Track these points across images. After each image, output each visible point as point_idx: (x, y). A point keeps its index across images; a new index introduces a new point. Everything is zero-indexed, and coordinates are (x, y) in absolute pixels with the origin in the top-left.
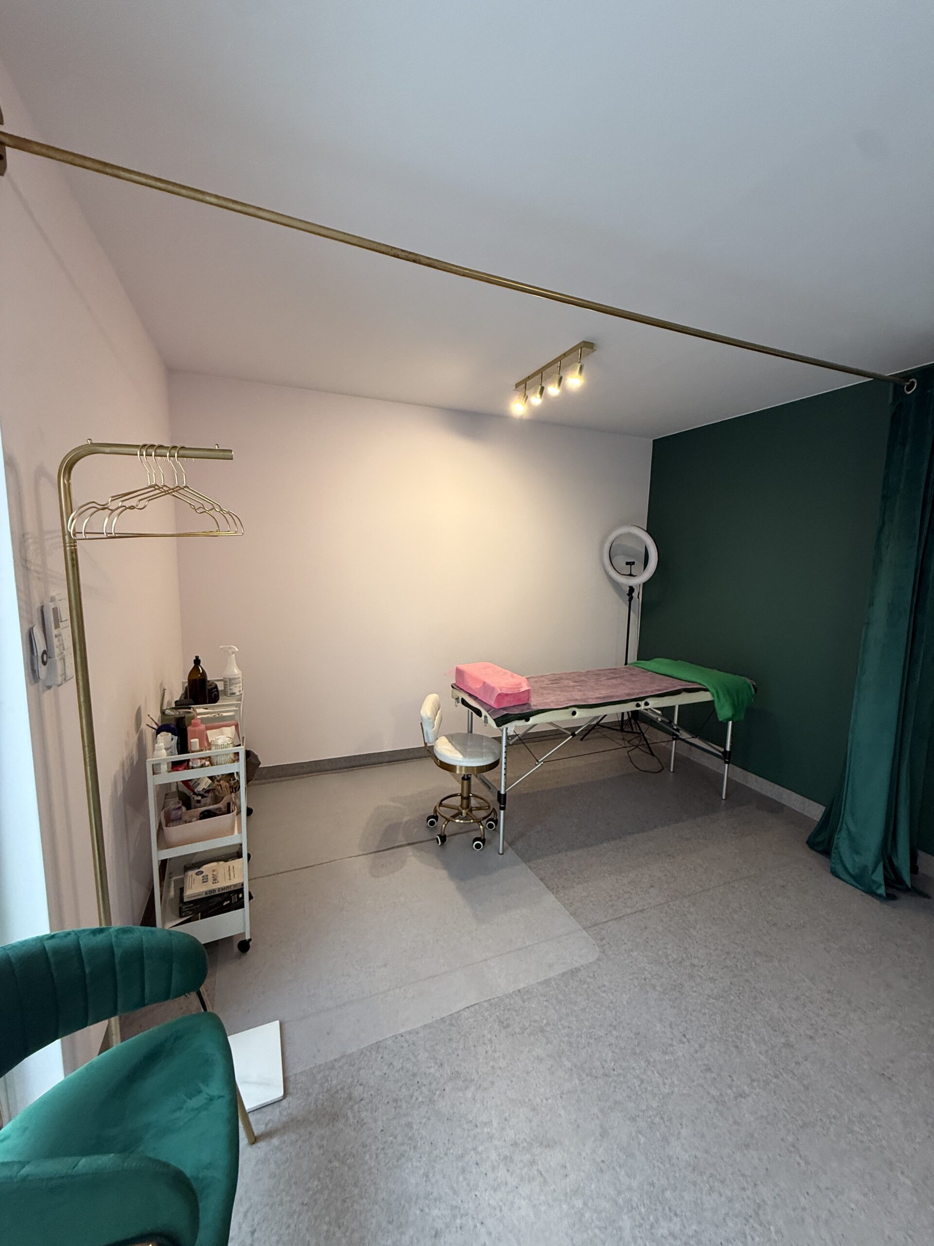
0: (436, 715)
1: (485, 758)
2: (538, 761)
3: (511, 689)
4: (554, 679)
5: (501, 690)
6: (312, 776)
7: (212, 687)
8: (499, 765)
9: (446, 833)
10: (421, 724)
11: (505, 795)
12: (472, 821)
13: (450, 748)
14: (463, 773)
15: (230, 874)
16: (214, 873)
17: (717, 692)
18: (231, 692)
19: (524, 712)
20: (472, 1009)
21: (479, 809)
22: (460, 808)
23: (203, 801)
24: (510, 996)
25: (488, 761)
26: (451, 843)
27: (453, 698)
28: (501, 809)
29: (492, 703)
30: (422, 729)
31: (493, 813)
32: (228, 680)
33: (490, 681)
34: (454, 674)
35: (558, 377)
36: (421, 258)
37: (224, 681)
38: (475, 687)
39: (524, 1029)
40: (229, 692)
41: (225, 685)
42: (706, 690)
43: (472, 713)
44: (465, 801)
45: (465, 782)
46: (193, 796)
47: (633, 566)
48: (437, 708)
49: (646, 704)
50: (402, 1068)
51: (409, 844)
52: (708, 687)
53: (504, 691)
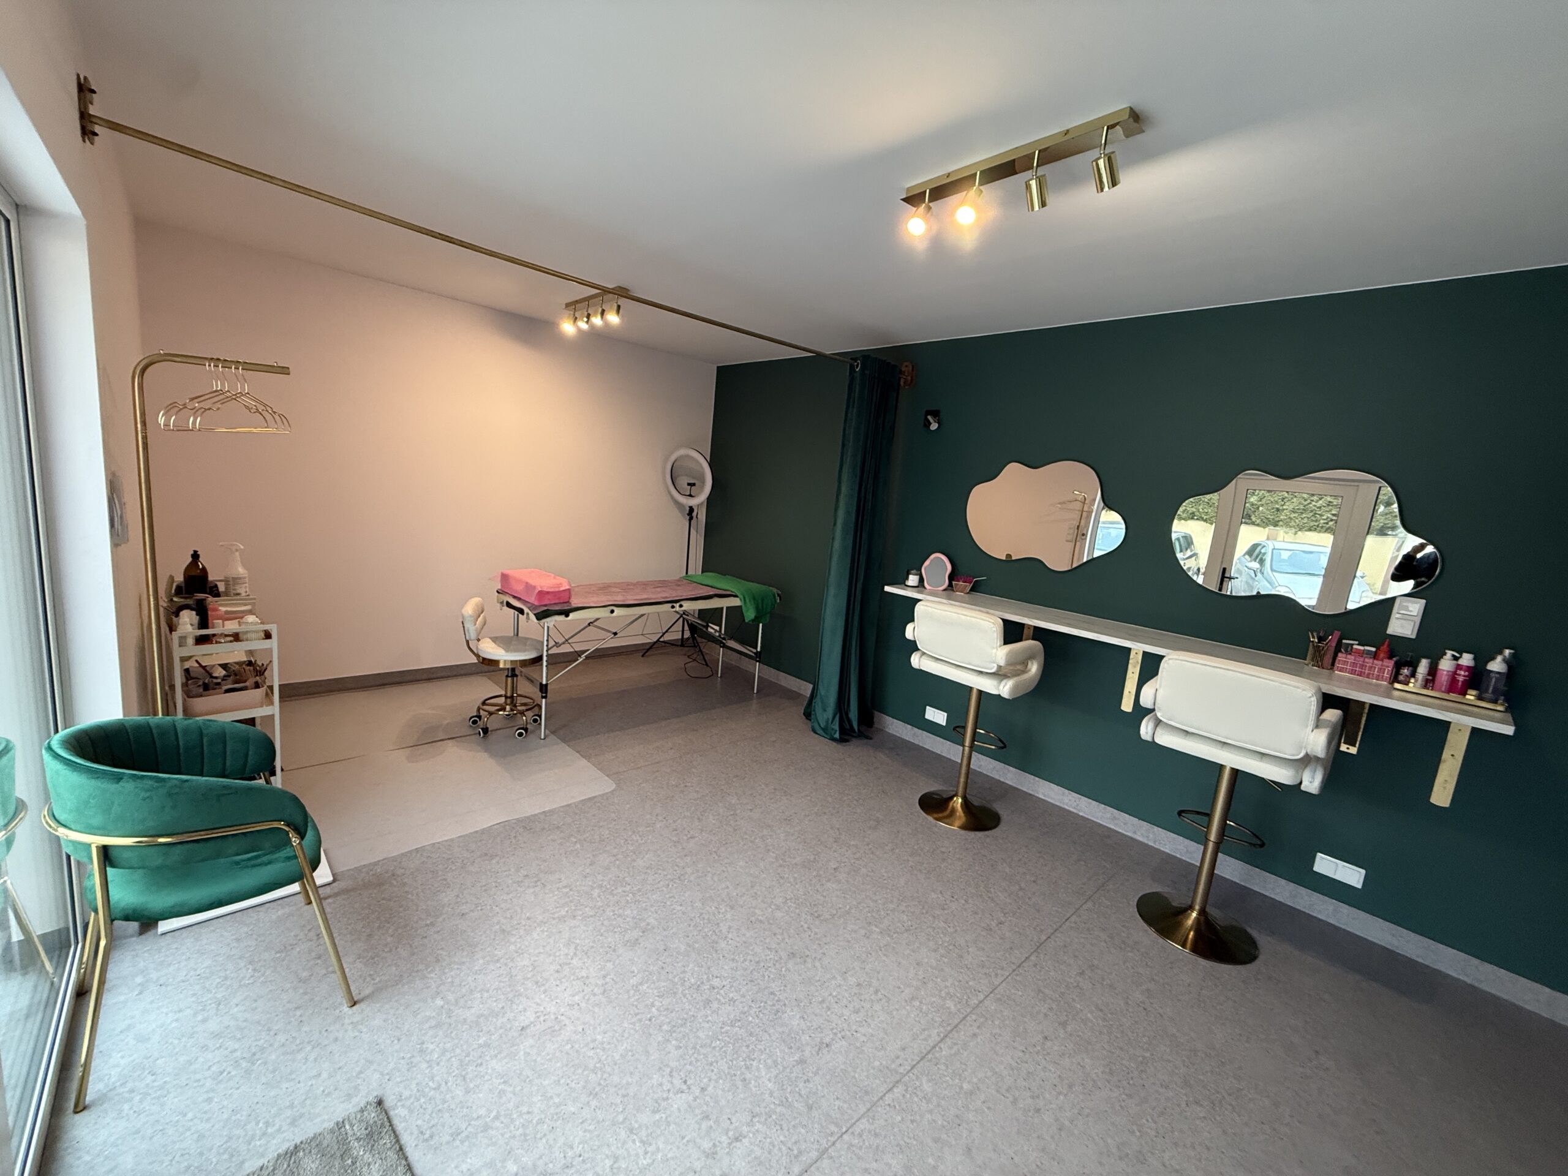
0: (479, 617)
1: (526, 653)
3: (552, 587)
4: (602, 586)
5: (541, 587)
7: (213, 584)
8: (541, 660)
9: (488, 726)
10: (462, 622)
11: (546, 685)
13: (493, 647)
14: (507, 668)
17: (744, 598)
18: (235, 592)
19: (564, 609)
20: (503, 824)
21: (523, 705)
22: (504, 705)
25: (530, 655)
26: (492, 737)
27: (499, 602)
28: (543, 698)
29: (532, 599)
30: (464, 627)
32: (231, 579)
33: (532, 582)
34: (499, 579)
35: (600, 310)
37: (226, 581)
38: (519, 588)
40: (233, 592)
41: (226, 584)
42: (736, 596)
43: (516, 614)
44: (508, 699)
45: (509, 680)
46: (212, 679)
47: (693, 487)
48: (480, 610)
49: (681, 606)
50: (439, 857)
51: (451, 739)
52: (738, 594)
53: (545, 589)
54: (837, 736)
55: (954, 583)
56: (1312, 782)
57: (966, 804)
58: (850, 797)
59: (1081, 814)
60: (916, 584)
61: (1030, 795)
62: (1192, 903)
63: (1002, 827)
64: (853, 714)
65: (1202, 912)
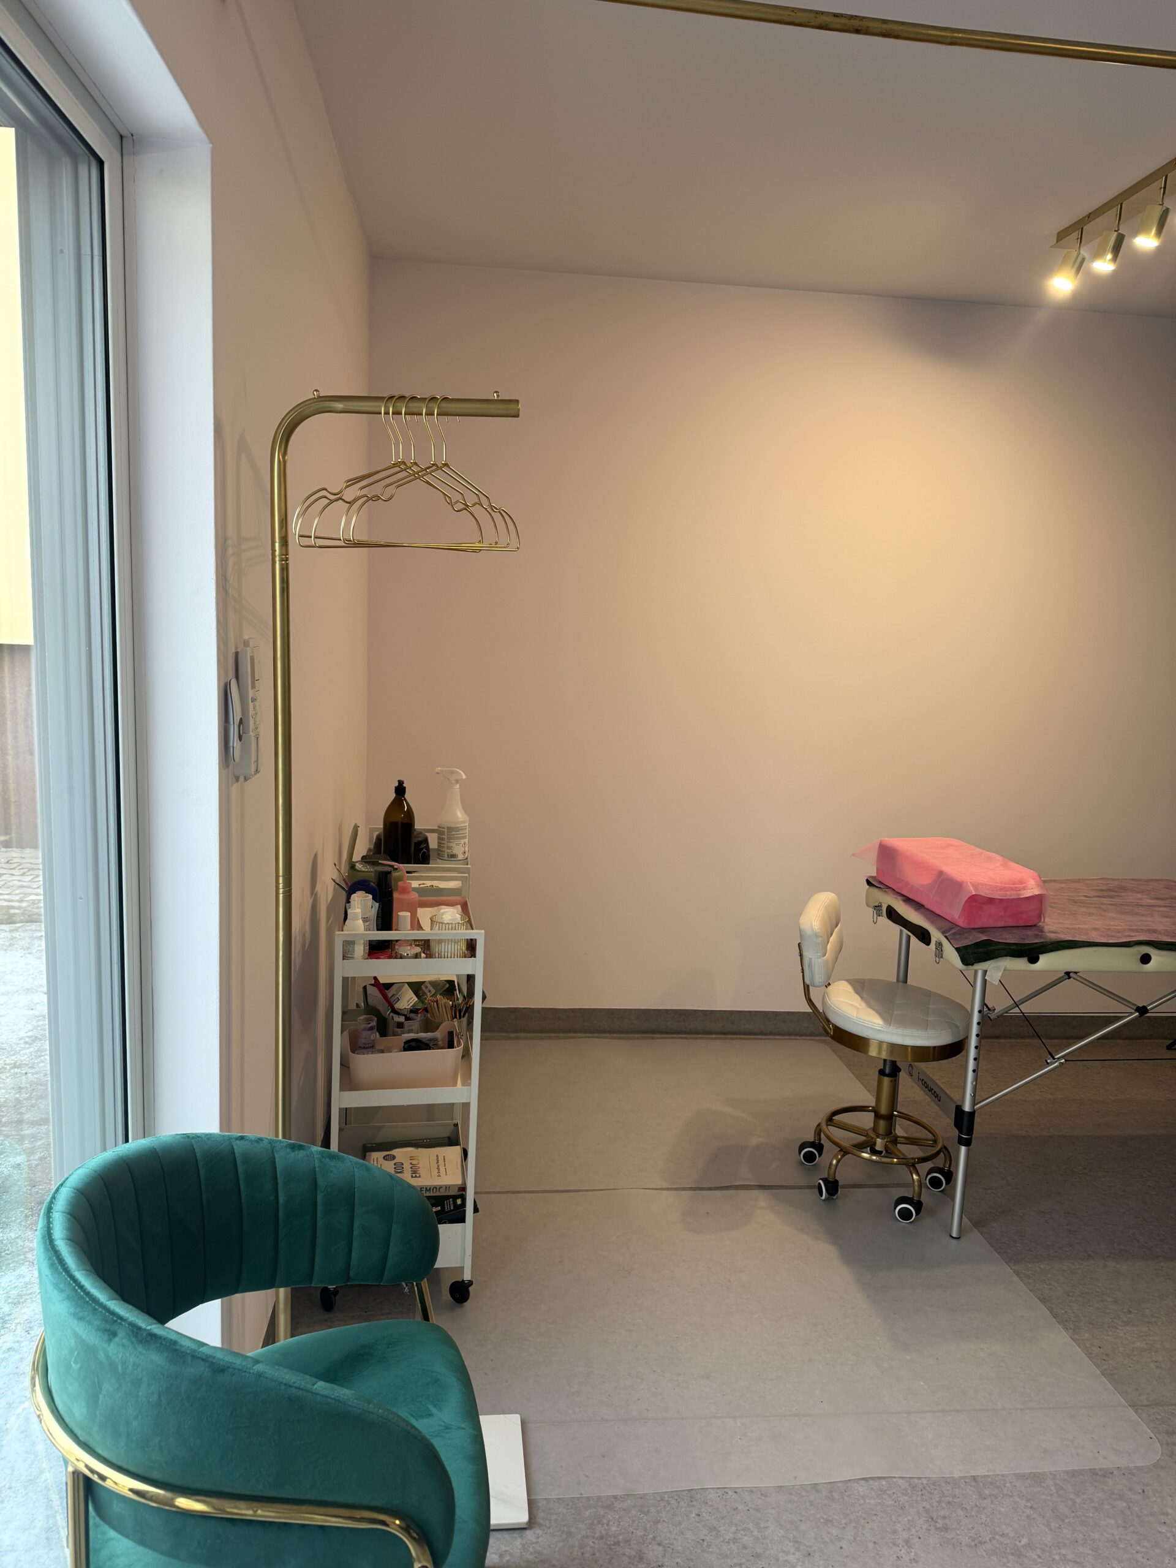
0: (831, 935)
1: (931, 1033)
2: (1054, 1059)
3: (1001, 889)
4: (1104, 888)
5: (974, 887)
6: (575, 1037)
7: (420, 839)
8: (964, 1053)
9: (837, 1178)
10: (799, 944)
11: (972, 1114)
12: (895, 1160)
13: (857, 1005)
14: (884, 1055)
15: (438, 1168)
16: (414, 1162)
18: (450, 851)
19: (1026, 942)
20: (875, 1485)
21: (911, 1141)
22: (872, 1134)
23: (407, 1024)
24: (953, 1482)
25: (940, 1039)
26: (847, 1200)
27: (868, 905)
28: (961, 1141)
29: (955, 913)
30: (801, 955)
31: (942, 1155)
32: (446, 830)
33: (952, 871)
34: (873, 855)
35: (1158, 211)
36: (870, 24)
37: (440, 831)
38: (918, 881)
39: (977, 1543)
40: (447, 851)
41: (440, 839)
43: (909, 938)
44: (882, 1124)
45: (886, 1081)
46: (392, 1014)
48: (834, 921)
50: (735, 1540)
51: (762, 1187)
53: (985, 892)
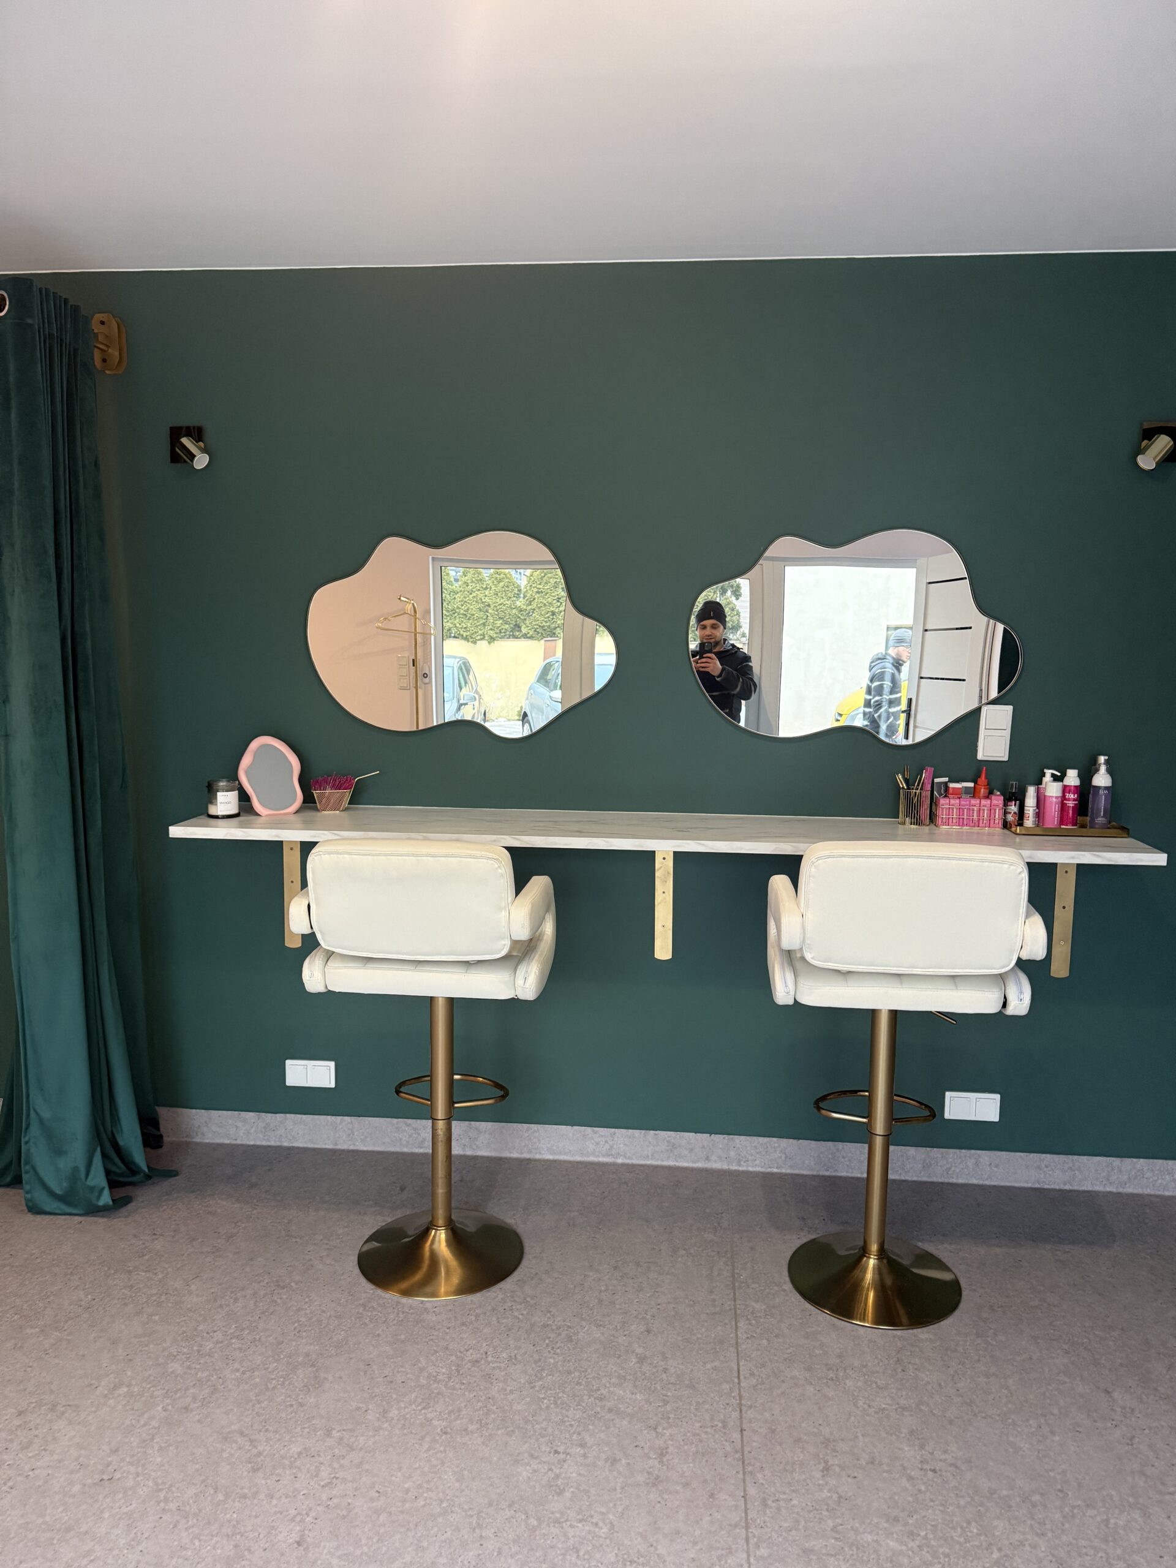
54: (106, 1199)
55: (315, 793)
56: (1020, 1001)
57: (457, 1238)
58: (218, 1336)
59: (620, 1161)
60: (234, 810)
61: (529, 1160)
62: (865, 1242)
63: (531, 1249)
64: (130, 1135)
65: (882, 1254)
